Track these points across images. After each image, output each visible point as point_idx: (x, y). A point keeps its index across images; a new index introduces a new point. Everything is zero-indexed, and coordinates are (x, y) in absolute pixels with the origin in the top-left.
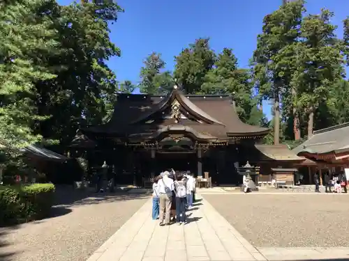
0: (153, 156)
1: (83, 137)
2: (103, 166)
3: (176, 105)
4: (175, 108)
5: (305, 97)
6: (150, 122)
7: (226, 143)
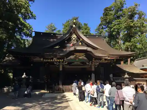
0: (61, 69)
1: (10, 59)
2: (23, 77)
3: (74, 37)
4: (74, 39)
5: (127, 43)
6: (57, 47)
7: (114, 60)
